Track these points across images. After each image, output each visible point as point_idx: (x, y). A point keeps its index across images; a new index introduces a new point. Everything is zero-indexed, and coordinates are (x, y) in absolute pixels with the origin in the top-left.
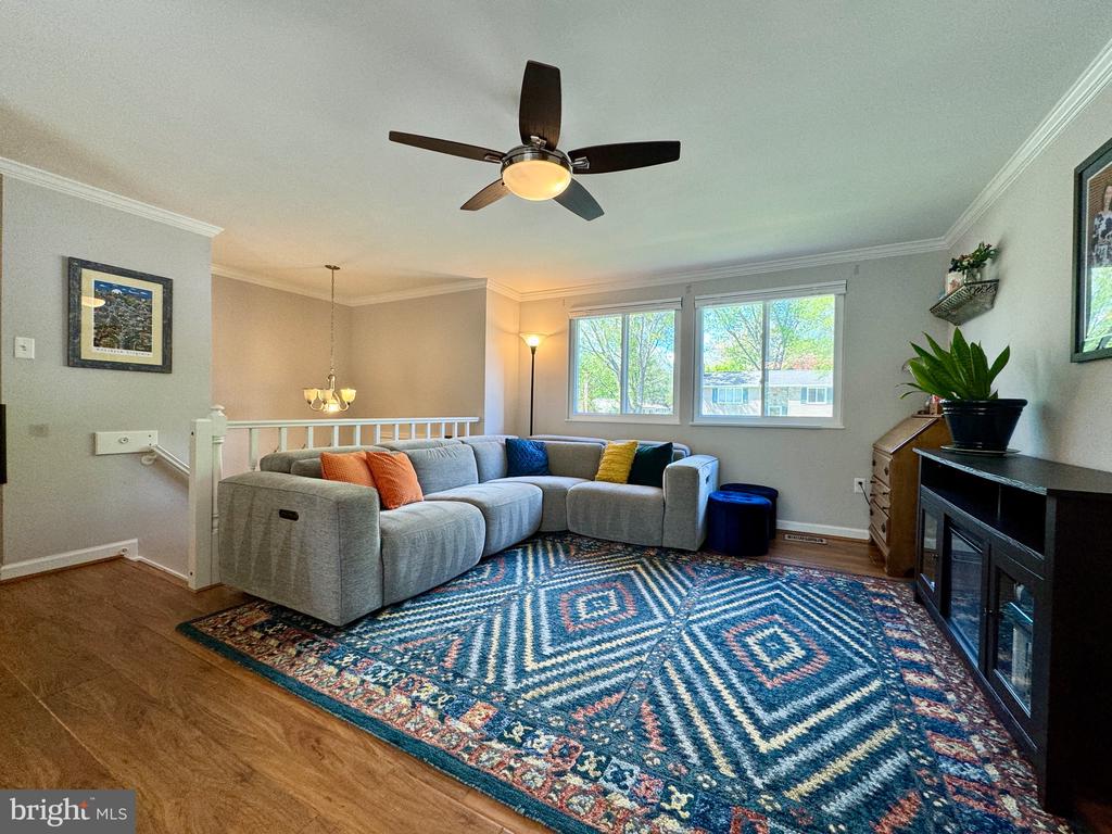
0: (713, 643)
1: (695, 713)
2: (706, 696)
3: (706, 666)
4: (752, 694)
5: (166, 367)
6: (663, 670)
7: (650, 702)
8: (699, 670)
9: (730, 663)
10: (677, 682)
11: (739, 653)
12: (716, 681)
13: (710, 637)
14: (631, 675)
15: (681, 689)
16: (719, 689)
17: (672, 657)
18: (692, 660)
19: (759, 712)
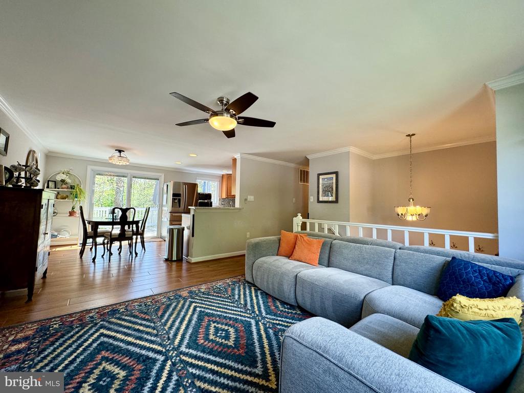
0: (143, 355)
1: (130, 325)
2: (129, 332)
3: (138, 342)
4: (111, 344)
5: (336, 201)
6: (154, 329)
7: (148, 319)
8: (140, 339)
9: (128, 351)
10: (145, 329)
11: (125, 360)
12: (130, 339)
13: (148, 358)
14: (163, 321)
15: (141, 328)
16: (126, 337)
17: (156, 335)
18: (147, 340)
19: (106, 339)
